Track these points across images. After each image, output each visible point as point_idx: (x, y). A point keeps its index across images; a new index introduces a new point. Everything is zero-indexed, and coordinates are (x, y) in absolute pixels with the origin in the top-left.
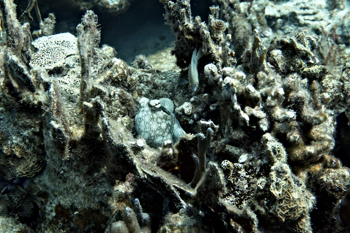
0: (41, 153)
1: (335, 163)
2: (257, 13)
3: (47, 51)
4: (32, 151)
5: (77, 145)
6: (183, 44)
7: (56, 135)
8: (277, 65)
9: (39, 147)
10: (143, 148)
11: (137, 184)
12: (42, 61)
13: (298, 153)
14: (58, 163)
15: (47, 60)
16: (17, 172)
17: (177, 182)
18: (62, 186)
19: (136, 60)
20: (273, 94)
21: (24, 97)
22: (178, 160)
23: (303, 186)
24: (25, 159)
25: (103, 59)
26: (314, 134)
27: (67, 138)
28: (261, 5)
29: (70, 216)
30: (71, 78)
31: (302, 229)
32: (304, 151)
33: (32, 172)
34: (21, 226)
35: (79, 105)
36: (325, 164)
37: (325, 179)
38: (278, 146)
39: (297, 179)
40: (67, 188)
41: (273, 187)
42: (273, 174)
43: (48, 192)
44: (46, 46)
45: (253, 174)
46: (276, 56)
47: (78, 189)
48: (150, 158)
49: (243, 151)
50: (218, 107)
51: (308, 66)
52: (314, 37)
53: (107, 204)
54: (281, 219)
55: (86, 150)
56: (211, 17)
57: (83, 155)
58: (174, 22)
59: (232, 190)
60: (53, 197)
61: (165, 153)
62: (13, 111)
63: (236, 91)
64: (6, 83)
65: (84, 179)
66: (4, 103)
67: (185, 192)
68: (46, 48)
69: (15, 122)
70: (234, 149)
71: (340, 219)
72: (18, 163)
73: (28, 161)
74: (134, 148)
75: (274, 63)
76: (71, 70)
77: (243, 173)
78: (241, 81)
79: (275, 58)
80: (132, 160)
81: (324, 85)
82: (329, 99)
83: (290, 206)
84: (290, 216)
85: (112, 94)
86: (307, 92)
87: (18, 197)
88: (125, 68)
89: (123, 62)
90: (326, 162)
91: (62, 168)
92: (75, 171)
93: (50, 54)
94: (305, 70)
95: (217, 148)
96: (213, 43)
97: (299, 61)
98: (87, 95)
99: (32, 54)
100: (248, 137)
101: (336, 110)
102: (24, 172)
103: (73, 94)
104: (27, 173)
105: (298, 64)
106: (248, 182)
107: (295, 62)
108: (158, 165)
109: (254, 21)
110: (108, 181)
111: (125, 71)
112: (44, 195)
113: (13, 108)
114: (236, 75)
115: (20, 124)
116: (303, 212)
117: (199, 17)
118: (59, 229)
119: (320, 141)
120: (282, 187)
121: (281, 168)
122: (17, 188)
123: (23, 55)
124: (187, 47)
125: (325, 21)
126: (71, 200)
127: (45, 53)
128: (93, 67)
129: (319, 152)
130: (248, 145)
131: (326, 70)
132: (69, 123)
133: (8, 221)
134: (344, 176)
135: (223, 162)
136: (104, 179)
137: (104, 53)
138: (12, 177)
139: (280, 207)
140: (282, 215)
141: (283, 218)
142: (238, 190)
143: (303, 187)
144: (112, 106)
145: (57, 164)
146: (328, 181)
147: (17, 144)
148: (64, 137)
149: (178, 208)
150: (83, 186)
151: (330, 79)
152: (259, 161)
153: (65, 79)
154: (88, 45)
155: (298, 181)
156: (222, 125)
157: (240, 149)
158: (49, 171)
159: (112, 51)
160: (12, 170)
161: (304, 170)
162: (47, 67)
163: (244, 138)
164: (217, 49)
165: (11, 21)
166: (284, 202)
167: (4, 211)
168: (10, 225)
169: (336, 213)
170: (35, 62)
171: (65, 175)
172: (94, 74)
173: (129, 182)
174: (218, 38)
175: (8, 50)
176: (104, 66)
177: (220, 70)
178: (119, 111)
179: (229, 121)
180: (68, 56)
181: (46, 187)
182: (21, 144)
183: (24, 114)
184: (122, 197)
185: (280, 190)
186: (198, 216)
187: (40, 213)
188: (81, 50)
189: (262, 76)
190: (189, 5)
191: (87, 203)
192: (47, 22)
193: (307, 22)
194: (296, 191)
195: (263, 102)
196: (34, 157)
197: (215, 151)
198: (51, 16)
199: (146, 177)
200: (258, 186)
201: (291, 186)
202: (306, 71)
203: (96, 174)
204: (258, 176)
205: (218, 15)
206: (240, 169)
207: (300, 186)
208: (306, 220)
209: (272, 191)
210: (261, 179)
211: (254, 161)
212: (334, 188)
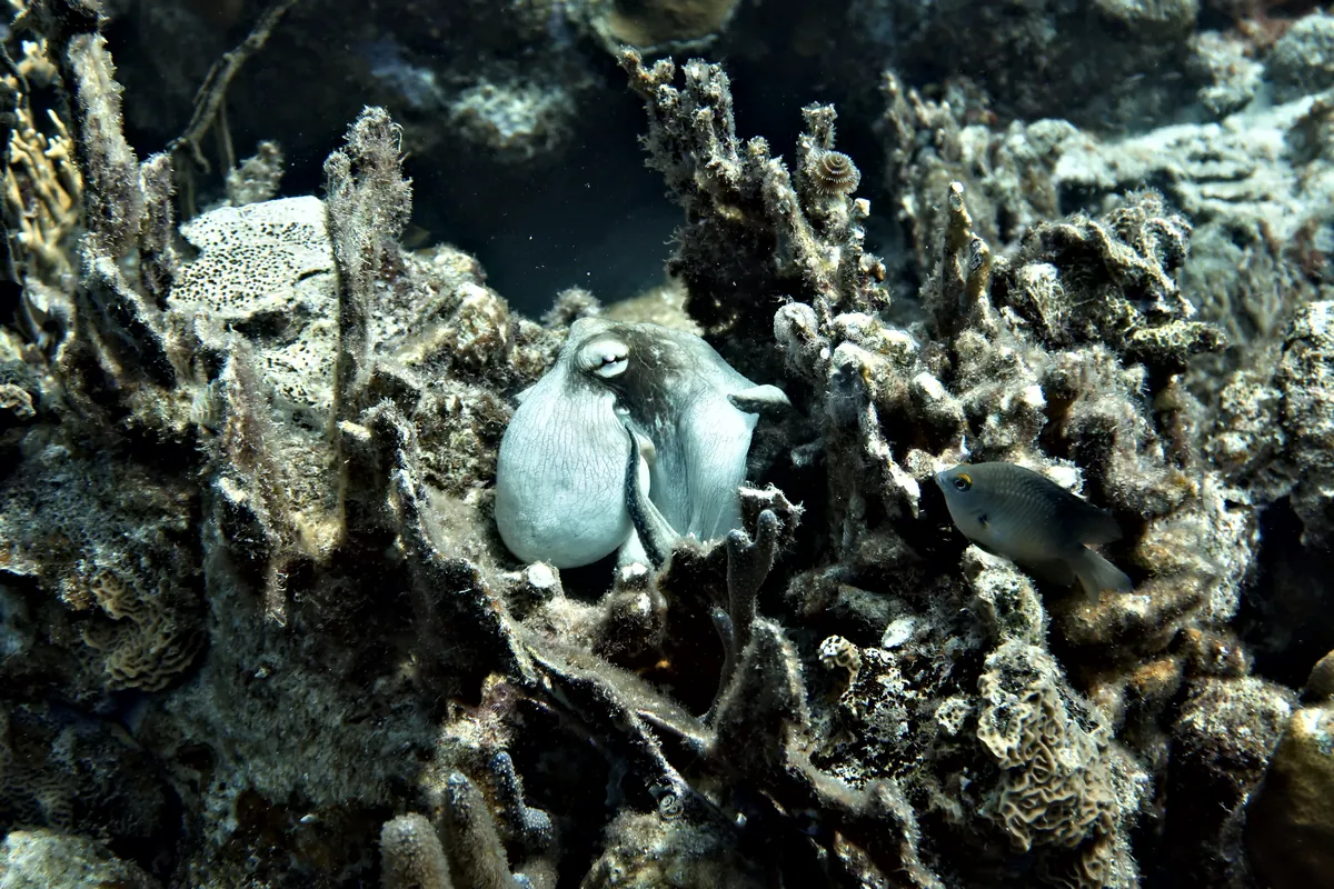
0: (190, 604)
1: (1225, 658)
2: (1023, 164)
3: (231, 258)
4: (162, 599)
5: (317, 578)
6: (710, 238)
7: (233, 528)
8: (1039, 315)
9: (183, 583)
10: (548, 593)
11: (524, 719)
12: (211, 291)
13: (1090, 616)
14: (249, 638)
15: (230, 287)
16: (107, 670)
17: (655, 705)
18: (263, 723)
19: (557, 308)
20: (1004, 404)
21: (139, 407)
22: (668, 631)
23: (1101, 728)
24: (135, 627)
25: (429, 289)
26: (1151, 551)
27: (275, 541)
28: (1041, 138)
29: (286, 832)
30: (312, 352)
31: (1095, 884)
32: (1113, 610)
33: (159, 672)
34: (118, 866)
35: (331, 438)
36: (1188, 660)
37: (1200, 724)
38: (1014, 584)
39: (1082, 704)
40: (279, 730)
41: (988, 723)
42: (991, 680)
43: (215, 746)
44: (228, 239)
45: (928, 686)
46: (1035, 284)
47: (315, 733)
48: (575, 629)
49: (899, 609)
50: (819, 455)
51: (1148, 322)
52: (1175, 225)
53: (414, 788)
54: (1017, 839)
55: (346, 595)
56: (807, 142)
57: (338, 614)
58: (677, 157)
59: (854, 739)
60: (232, 764)
61: (624, 608)
62: (101, 457)
63: (874, 394)
64: (74, 355)
65: (337, 700)
66: (69, 427)
67: (681, 737)
68: (228, 248)
69: (106, 495)
70: (867, 599)
71: (1245, 860)
72: (111, 639)
73: (146, 631)
74: (521, 592)
75: (1028, 310)
76: (315, 324)
77: (893, 682)
78: (897, 362)
79: (1030, 291)
80: (493, 621)
81: (1226, 405)
82: (1241, 455)
83: (1049, 794)
84: (1051, 833)
85: (450, 405)
86: (1130, 406)
87: (112, 765)
88: (501, 319)
89: (494, 298)
90: (1194, 653)
91: (263, 657)
92: (308, 667)
93: (243, 268)
94: (1139, 335)
95: (809, 597)
96: (808, 230)
97: (1118, 305)
98: (357, 403)
99: (179, 265)
100: (917, 558)
101: (1259, 490)
102: (132, 673)
103: (312, 403)
104: (141, 675)
105: (1113, 313)
106: (909, 713)
107: (1106, 309)
108: (597, 651)
109: (1009, 193)
110: (425, 705)
111: (502, 330)
112: (201, 757)
113: (98, 448)
114: (881, 338)
115: (122, 503)
116: (1097, 820)
117: (762, 138)
118: (249, 878)
119: (1171, 576)
120: (1019, 724)
121: (1019, 659)
122: (109, 732)
123: (144, 267)
124: (722, 250)
125: (1277, 203)
126: (293, 772)
127: (226, 263)
128: (393, 318)
129: (1167, 615)
130: (918, 588)
131: (1214, 339)
132: (292, 498)
133: (69, 847)
134: (1269, 716)
135: (826, 642)
136: (408, 700)
137: (437, 270)
138: (89, 689)
139: (1014, 796)
140: (1021, 826)
141: (1026, 836)
142: (873, 742)
143: (1102, 734)
144: (448, 446)
145: (244, 643)
146: (1210, 730)
147: (109, 573)
148: (264, 536)
149: (654, 794)
150: (335, 724)
151: (1248, 385)
152: (953, 642)
153: (292, 354)
154: (364, 229)
155: (1085, 713)
156: (833, 519)
157: (889, 601)
158: (219, 671)
159: (469, 266)
160: (88, 664)
161: (1111, 680)
162: (229, 312)
163: (903, 560)
164: (825, 256)
165: (101, 139)
166: (1027, 779)
167: (59, 815)
168: (77, 859)
169: (1231, 839)
170: (186, 294)
171: (273, 685)
172: (396, 340)
173: (498, 712)
174: (828, 217)
175: (88, 241)
176: (430, 311)
177: (825, 322)
178: (475, 469)
179: (854, 502)
180: (303, 277)
181: (209, 729)
182: (122, 572)
183: (138, 468)
184: (471, 764)
185: (1013, 735)
186: (723, 825)
187: (185, 821)
188: (339, 242)
189: (973, 346)
190: (729, 99)
191: (345, 782)
192: (251, 173)
193: (1211, 204)
194: (1073, 743)
195: (972, 436)
196: (165, 619)
197: (803, 606)
198: (267, 152)
199: (549, 686)
200: (941, 722)
201: (1054, 723)
202: (1141, 338)
203: (381, 682)
204: (946, 691)
205: (831, 135)
206: (884, 670)
207: (1090, 730)
208: (1114, 852)
209: (986, 739)
210: (952, 701)
211: (934, 641)
212: (1230, 755)
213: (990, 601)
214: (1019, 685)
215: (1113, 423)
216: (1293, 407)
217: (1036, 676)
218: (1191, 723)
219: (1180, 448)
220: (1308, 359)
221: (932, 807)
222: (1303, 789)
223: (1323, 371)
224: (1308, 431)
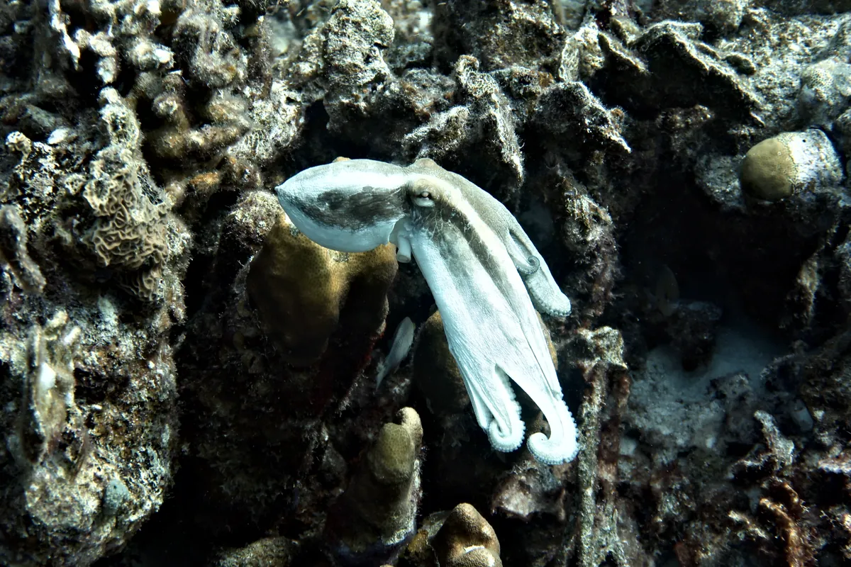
1: (249, 176)
13: (172, 141)
20: (136, 10)
23: (164, 203)
26: (214, 109)
31: (148, 291)
32: (185, 139)
36: (226, 174)
37: (239, 217)
38: (124, 114)
39: (156, 189)
41: (90, 188)
42: (97, 165)
45: (68, 168)
49: (61, 123)
50: (31, 28)
54: (101, 258)
59: (20, 193)
70: (43, 115)
71: (246, 293)
77: (48, 163)
82: (308, 76)
83: (123, 235)
84: (123, 257)
90: (230, 171)
95: (10, 109)
100: (76, 94)
101: (307, 94)
106: (55, 182)
116: (152, 254)
119: (223, 124)
120: (109, 191)
121: (115, 155)
129: (217, 146)
130: (74, 111)
135: (12, 135)
139: (102, 233)
140: (104, 251)
141: (107, 257)
142: (30, 196)
143: (164, 207)
146: (244, 221)
152: (87, 145)
155: (155, 194)
157: (56, 117)
161: (179, 180)
163: (67, 94)
166: (111, 225)
169: (241, 281)
179: (45, 59)
185: (104, 197)
194: (141, 207)
195: (116, 26)
197: (6, 114)
200: (67, 186)
201: (131, 194)
206: (44, 156)
207: (156, 203)
208: (163, 275)
209: (88, 198)
210: (75, 176)
211: (77, 144)
212: (252, 237)
213: (108, 121)
214: (111, 169)
215: (198, 29)
216: (330, 47)
217: (123, 165)
218: (234, 216)
219: (258, 60)
220: (343, 21)
221: (56, 235)
222: (280, 254)
223: (350, 29)
224: (337, 63)
